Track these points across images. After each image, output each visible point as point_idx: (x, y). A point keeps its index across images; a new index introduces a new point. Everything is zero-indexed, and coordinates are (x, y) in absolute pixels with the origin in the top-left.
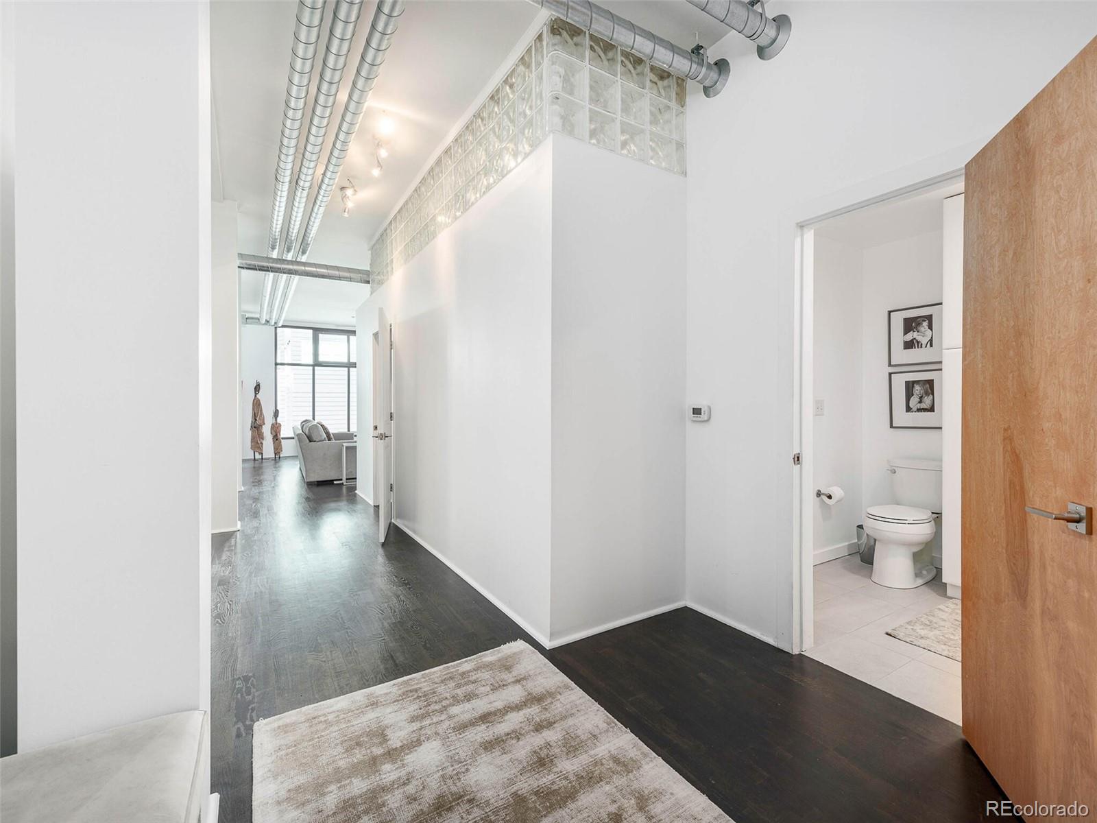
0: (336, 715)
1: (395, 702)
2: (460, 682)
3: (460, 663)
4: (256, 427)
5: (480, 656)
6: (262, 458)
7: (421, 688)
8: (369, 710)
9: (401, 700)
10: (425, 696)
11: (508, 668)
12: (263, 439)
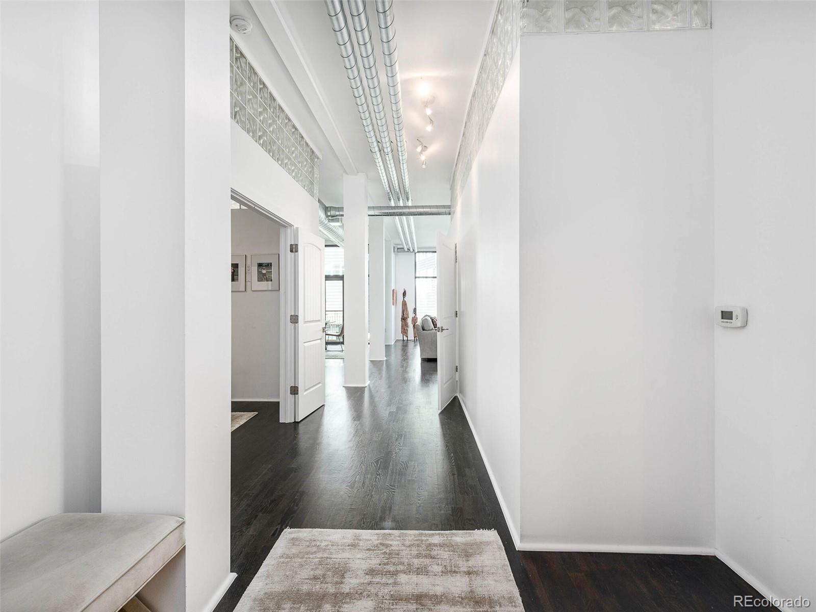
0: (326, 544)
1: (367, 550)
2: (423, 552)
3: (433, 535)
4: (404, 319)
5: (453, 534)
6: (407, 340)
7: (391, 545)
8: (348, 549)
9: (372, 550)
10: (390, 554)
11: (467, 556)
12: (408, 327)
